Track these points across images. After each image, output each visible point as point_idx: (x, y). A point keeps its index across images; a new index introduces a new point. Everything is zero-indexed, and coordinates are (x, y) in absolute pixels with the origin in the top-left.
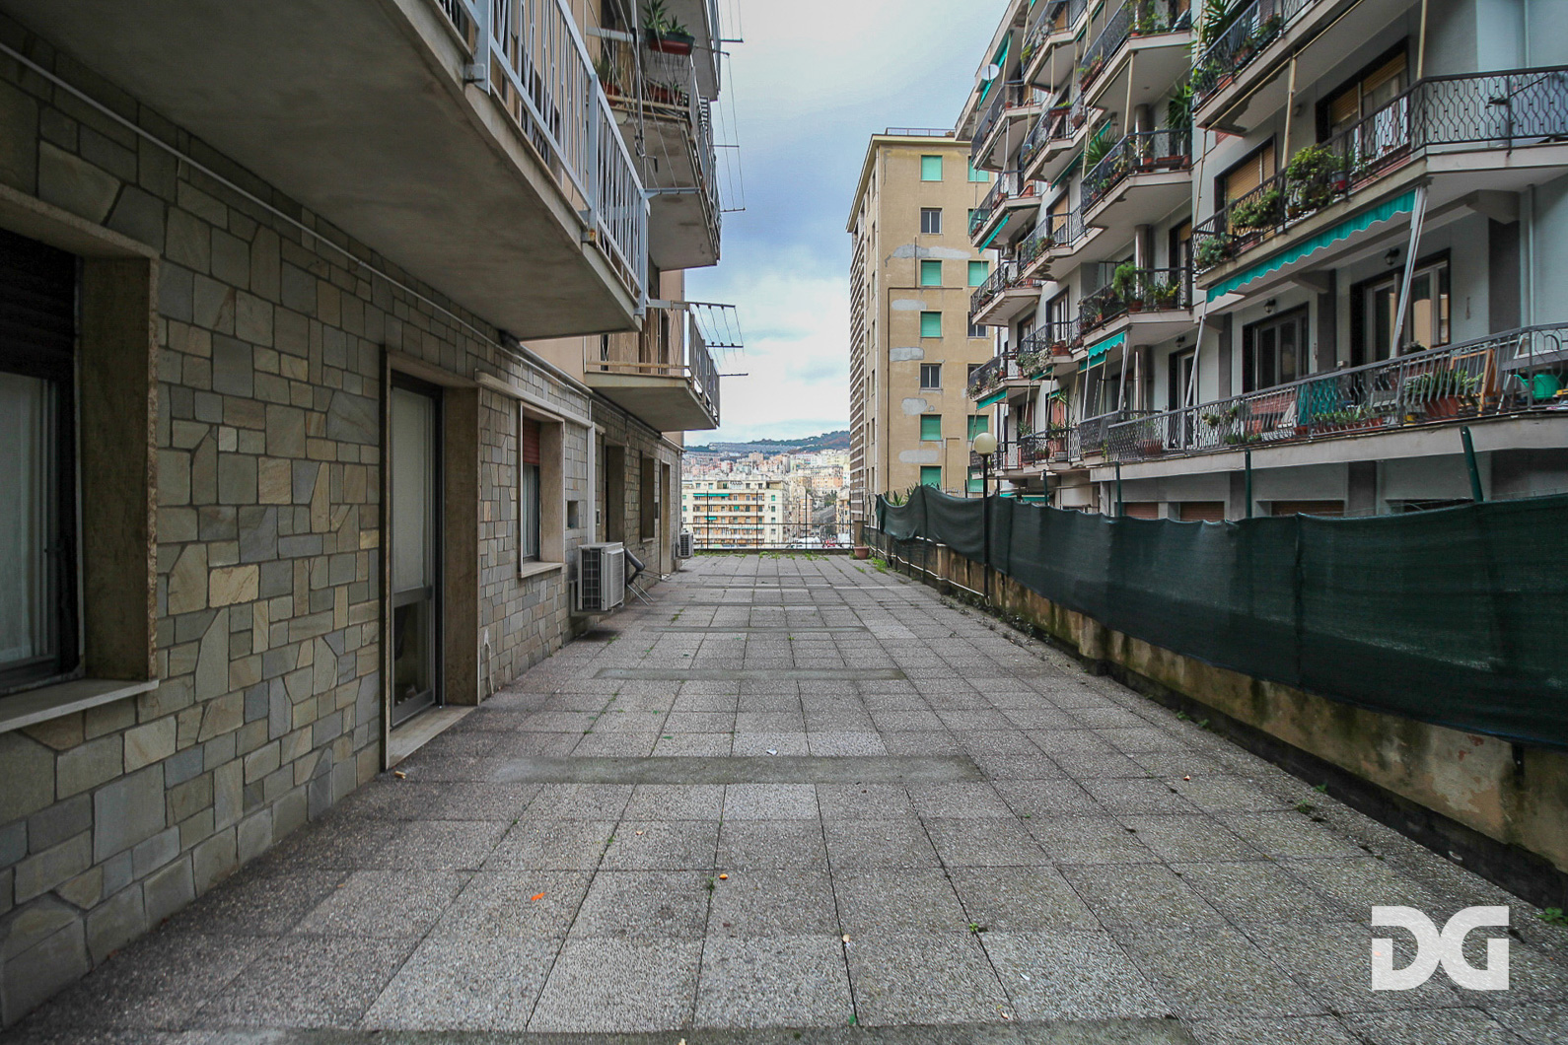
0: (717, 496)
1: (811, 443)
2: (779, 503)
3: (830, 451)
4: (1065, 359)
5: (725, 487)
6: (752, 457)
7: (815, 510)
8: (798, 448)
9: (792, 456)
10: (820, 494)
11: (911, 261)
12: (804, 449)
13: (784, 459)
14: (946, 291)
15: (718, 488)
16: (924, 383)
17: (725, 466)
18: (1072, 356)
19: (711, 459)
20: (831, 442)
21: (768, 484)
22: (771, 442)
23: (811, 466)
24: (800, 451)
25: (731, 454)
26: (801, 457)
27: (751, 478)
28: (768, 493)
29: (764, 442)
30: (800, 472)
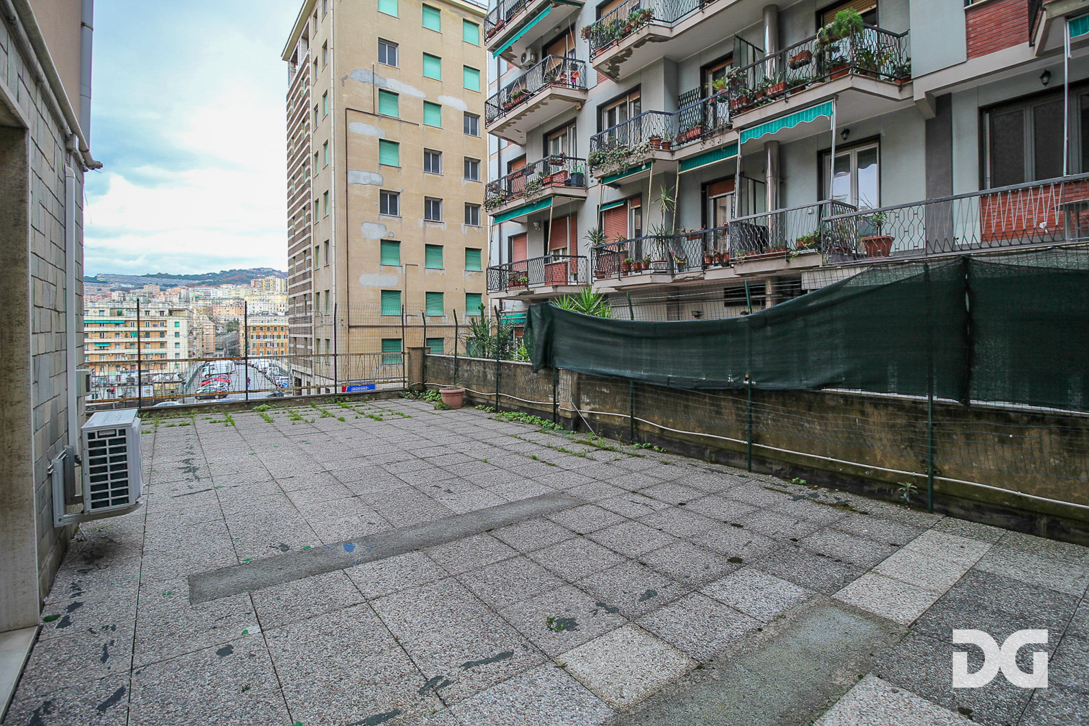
0: (109, 323)
1: (209, 278)
2: (183, 329)
3: (230, 286)
4: (666, 156)
5: (120, 314)
6: (147, 289)
7: (217, 335)
8: (197, 282)
9: (190, 289)
10: (223, 322)
11: (369, 87)
12: (203, 283)
13: (183, 292)
14: (404, 124)
15: (111, 315)
16: (383, 210)
17: (115, 295)
18: (673, 153)
19: (100, 290)
20: (230, 278)
21: (171, 312)
22: (167, 276)
23: (212, 297)
24: (199, 285)
25: (123, 286)
26: (201, 291)
27: (150, 306)
28: (171, 322)
29: (160, 276)
30: (201, 302)
